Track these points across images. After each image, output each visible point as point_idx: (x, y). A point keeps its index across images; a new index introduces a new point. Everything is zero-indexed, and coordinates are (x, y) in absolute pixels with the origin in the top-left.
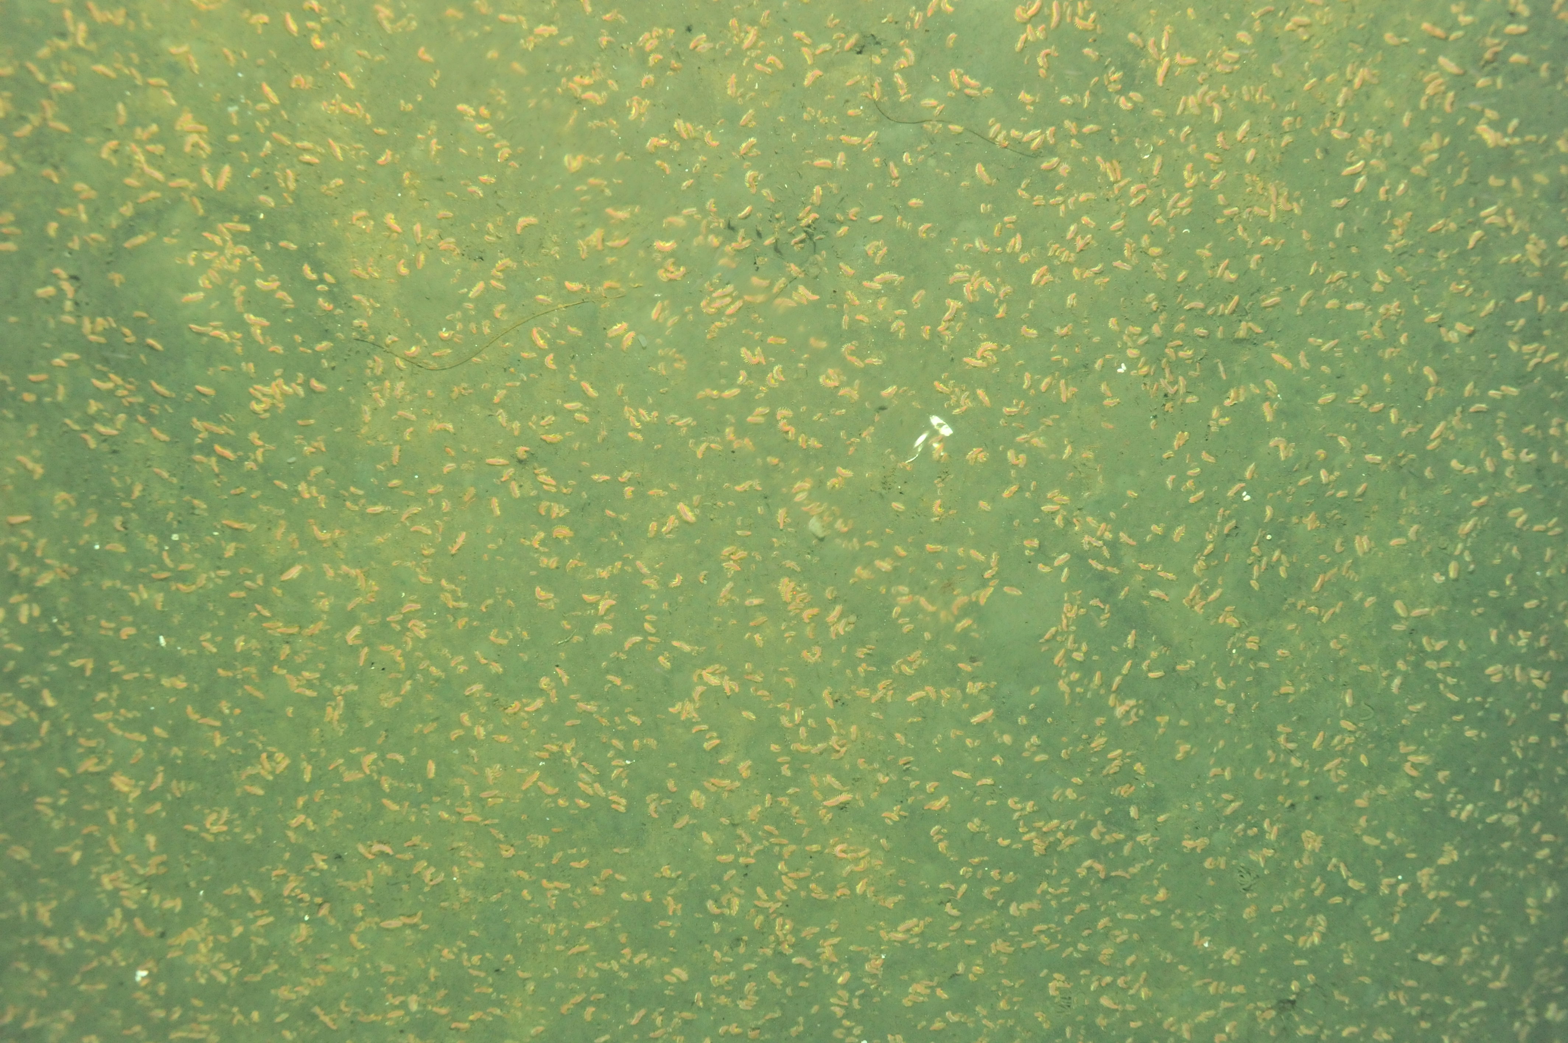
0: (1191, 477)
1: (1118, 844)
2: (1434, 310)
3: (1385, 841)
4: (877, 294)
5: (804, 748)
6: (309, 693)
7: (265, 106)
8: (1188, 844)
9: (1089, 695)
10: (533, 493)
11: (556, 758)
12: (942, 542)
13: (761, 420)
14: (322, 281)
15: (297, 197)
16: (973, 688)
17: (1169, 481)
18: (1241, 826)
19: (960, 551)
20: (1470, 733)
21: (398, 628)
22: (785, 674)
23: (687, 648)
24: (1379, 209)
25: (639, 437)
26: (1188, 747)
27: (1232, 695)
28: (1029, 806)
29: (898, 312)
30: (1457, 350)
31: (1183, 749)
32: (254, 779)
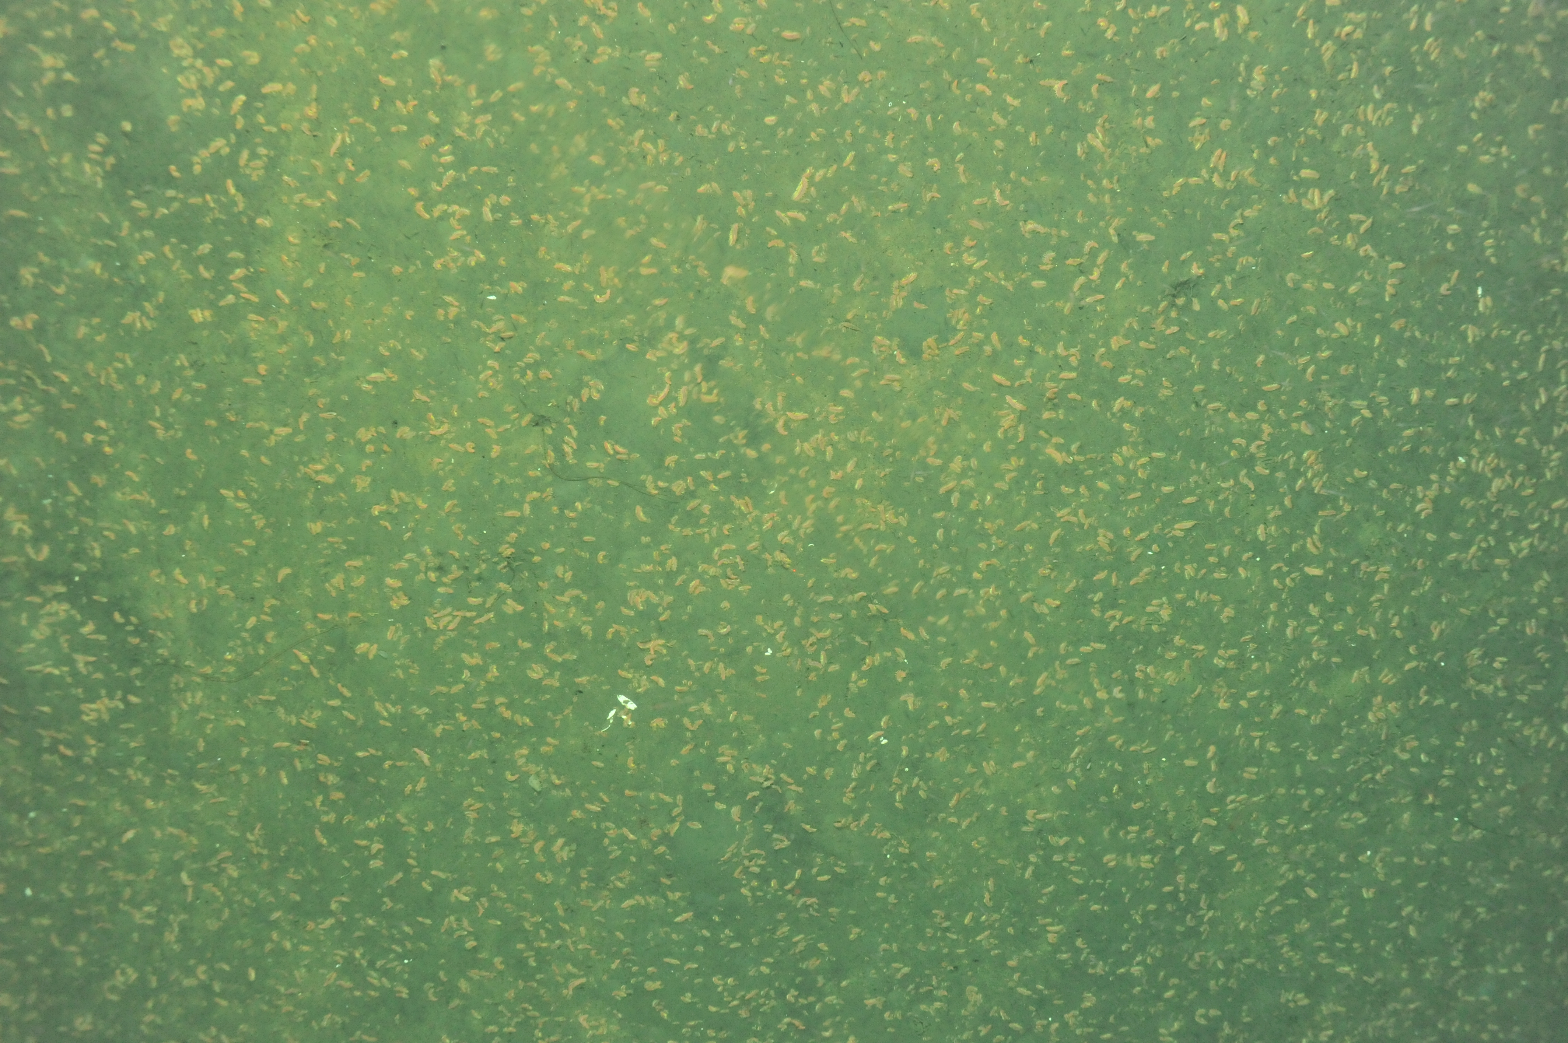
0: (835, 730)
1: (810, 1007)
2: (1026, 591)
3: (1035, 991)
4: (568, 605)
5: (544, 945)
6: (150, 922)
7: (71, 499)
8: (870, 1002)
9: (769, 896)
10: (312, 766)
11: (349, 961)
12: (638, 788)
13: (483, 706)
14: (128, 622)
15: (103, 561)
16: (675, 896)
17: (817, 733)
18: (911, 987)
19: (652, 796)
20: (1095, 907)
21: (216, 870)
22: (521, 891)
23: (442, 875)
24: (973, 516)
25: (388, 724)
26: (857, 930)
27: (890, 889)
28: (730, 981)
29: (584, 619)
30: (1048, 618)
31: (854, 933)
32: (113, 989)
